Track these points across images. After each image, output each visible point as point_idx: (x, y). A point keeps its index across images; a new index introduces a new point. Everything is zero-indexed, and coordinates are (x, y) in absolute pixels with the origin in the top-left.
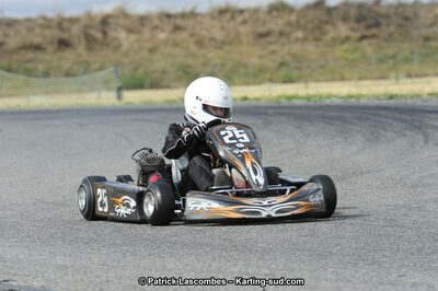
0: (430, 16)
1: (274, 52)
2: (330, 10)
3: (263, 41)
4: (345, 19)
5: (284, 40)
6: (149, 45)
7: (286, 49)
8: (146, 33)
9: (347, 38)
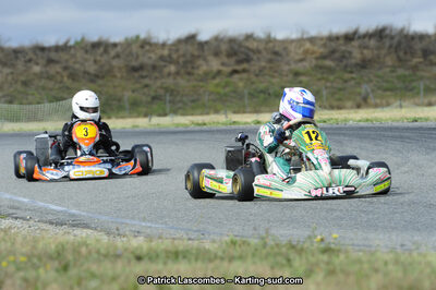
0: (301, 51)
1: (146, 86)
2: (202, 45)
3: (136, 75)
4: (217, 54)
5: (156, 74)
6: (23, 78)
7: (159, 83)
8: (20, 65)
9: (219, 72)
